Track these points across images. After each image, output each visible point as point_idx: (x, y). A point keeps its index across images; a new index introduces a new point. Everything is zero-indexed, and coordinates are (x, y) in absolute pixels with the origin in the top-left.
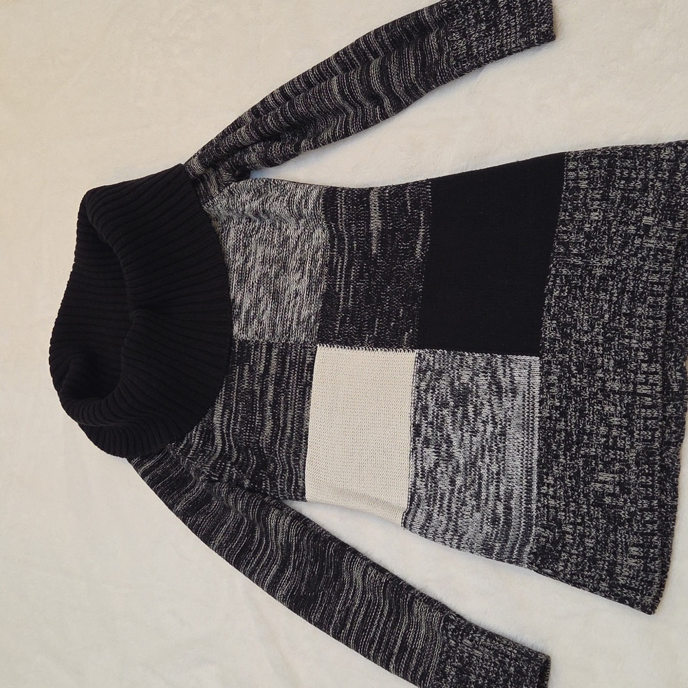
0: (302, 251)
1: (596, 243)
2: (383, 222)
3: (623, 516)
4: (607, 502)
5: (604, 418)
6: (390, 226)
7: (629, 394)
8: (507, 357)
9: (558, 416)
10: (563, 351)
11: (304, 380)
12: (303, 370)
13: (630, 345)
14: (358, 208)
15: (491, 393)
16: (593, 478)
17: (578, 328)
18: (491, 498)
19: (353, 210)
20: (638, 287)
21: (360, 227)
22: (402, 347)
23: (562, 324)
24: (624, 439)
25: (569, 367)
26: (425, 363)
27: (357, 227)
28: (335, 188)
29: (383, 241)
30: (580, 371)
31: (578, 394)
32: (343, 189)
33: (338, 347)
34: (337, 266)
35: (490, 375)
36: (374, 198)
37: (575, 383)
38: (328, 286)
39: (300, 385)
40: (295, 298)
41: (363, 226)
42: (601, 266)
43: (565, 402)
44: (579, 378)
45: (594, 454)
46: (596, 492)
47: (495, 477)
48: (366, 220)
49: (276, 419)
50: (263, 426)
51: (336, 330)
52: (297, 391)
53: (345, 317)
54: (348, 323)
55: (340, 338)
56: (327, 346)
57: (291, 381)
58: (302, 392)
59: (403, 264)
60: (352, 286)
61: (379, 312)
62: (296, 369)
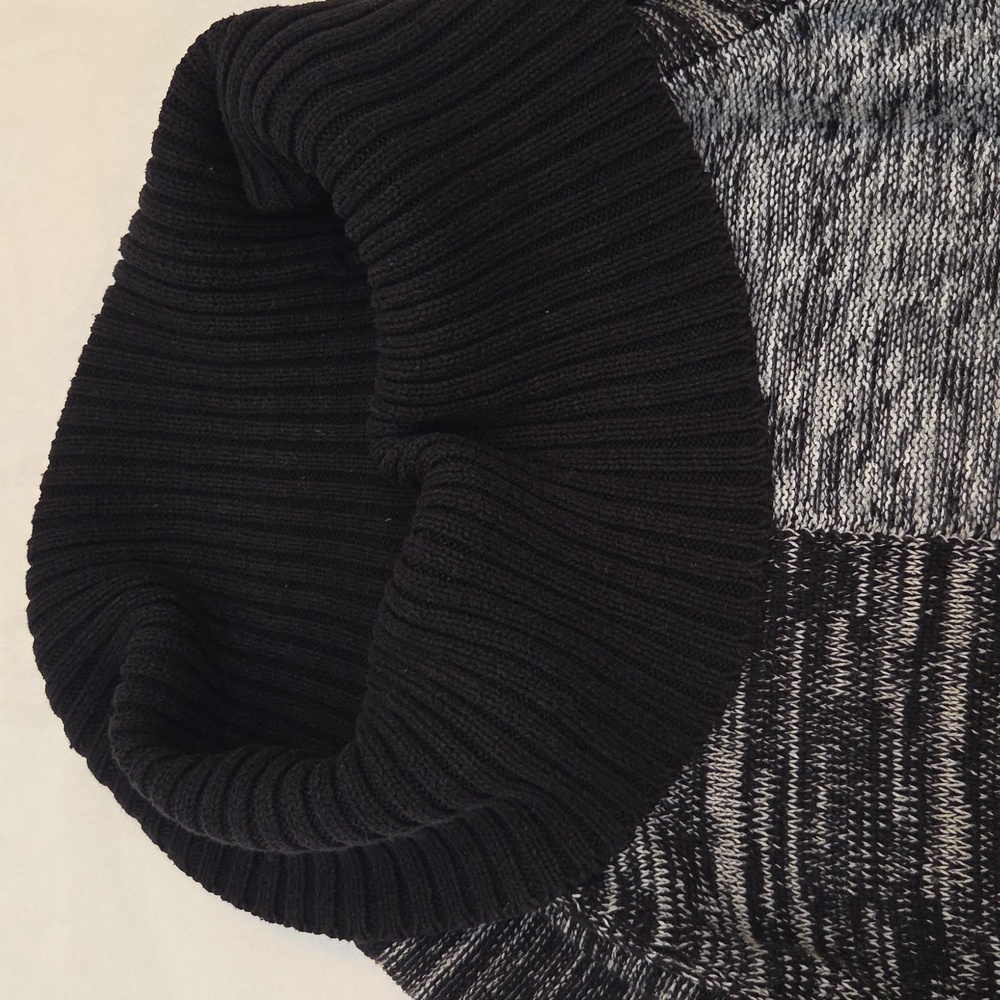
49: (984, 802)
50: (928, 825)
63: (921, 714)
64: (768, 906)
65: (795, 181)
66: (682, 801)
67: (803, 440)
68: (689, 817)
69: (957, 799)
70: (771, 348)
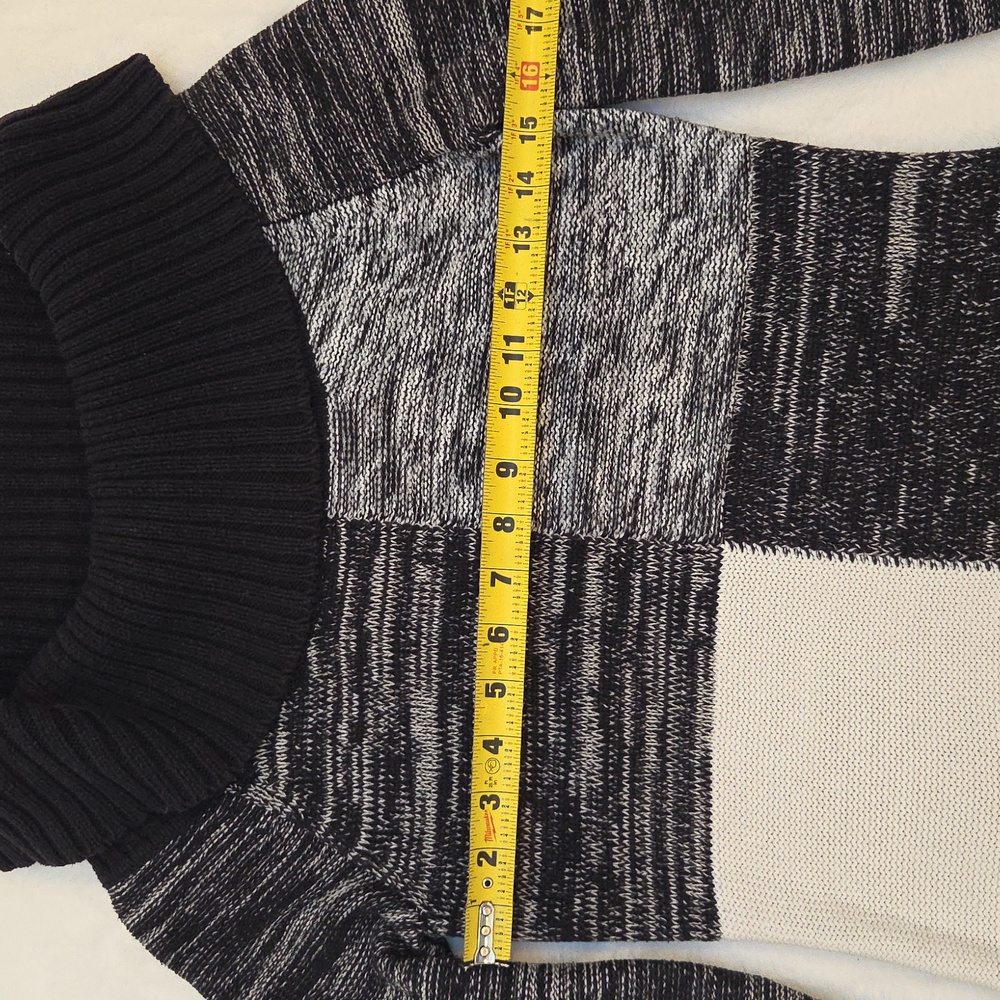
0: (670, 306)
2: (924, 246)
6: (942, 257)
11: (690, 632)
12: (684, 609)
14: (854, 203)
19: (841, 207)
21: (858, 250)
22: (982, 558)
27: (850, 250)
28: (788, 146)
29: (916, 294)
32: (811, 149)
33: (786, 553)
34: (774, 348)
36: (906, 186)
38: (749, 397)
39: (675, 643)
40: (650, 427)
41: (867, 250)
48: (874, 236)
49: (613, 727)
50: (573, 745)
51: (780, 509)
52: (671, 658)
53: (804, 477)
54: (814, 493)
55: (792, 530)
56: (753, 549)
57: (650, 633)
58: (685, 659)
59: (974, 354)
60: (822, 401)
61: (907, 468)
62: (663, 604)
63: (568, 663)
64: (453, 808)
65: (479, 268)
66: (390, 730)
67: (480, 463)
68: (398, 741)
69: (594, 725)
70: (458, 393)
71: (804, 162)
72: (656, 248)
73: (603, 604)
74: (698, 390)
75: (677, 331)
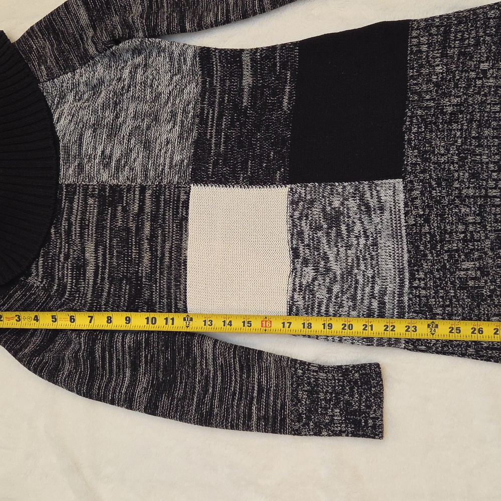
0: (173, 104)
1: (444, 89)
2: (254, 80)
3: (485, 293)
4: (471, 285)
5: (461, 219)
6: (260, 83)
7: (481, 197)
8: (373, 183)
9: (423, 222)
10: (423, 171)
11: (180, 215)
12: (178, 207)
13: (481, 160)
14: (231, 67)
15: (361, 213)
16: (457, 267)
17: (436, 152)
18: (366, 297)
19: (228, 68)
20: (483, 116)
21: (234, 83)
22: (275, 184)
23: (423, 152)
24: (479, 232)
25: (430, 183)
26: (297, 195)
27: (231, 83)
28: (209, 48)
29: (253, 96)
30: (439, 185)
31: (438, 202)
32: (216, 49)
33: (212, 186)
34: (207, 117)
35: (358, 198)
36: (246, 59)
37: (435, 194)
38: (199, 134)
39: (175, 220)
40: (167, 145)
41: (237, 82)
42: (450, 105)
43: (427, 211)
44: (439, 190)
45: (456, 248)
46: (461, 278)
47: (371, 280)
48: (238, 77)
49: (154, 250)
50: (141, 257)
51: (210, 171)
52: (174, 225)
53: (218, 159)
54: (221, 165)
55: (214, 178)
56: (201, 185)
57: (167, 217)
58: (179, 225)
59: (272, 115)
60: (223, 134)
61: (251, 155)
62: (171, 206)
63: (139, 229)
64: (99, 282)
66: (78, 256)
67: (110, 161)
68: (81, 260)
69: (148, 250)
70: (103, 138)
71: (213, 53)
72: (169, 85)
73: (152, 207)
74: (182, 132)
75: (176, 113)
